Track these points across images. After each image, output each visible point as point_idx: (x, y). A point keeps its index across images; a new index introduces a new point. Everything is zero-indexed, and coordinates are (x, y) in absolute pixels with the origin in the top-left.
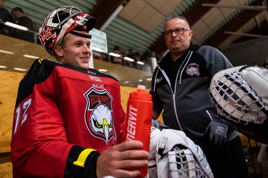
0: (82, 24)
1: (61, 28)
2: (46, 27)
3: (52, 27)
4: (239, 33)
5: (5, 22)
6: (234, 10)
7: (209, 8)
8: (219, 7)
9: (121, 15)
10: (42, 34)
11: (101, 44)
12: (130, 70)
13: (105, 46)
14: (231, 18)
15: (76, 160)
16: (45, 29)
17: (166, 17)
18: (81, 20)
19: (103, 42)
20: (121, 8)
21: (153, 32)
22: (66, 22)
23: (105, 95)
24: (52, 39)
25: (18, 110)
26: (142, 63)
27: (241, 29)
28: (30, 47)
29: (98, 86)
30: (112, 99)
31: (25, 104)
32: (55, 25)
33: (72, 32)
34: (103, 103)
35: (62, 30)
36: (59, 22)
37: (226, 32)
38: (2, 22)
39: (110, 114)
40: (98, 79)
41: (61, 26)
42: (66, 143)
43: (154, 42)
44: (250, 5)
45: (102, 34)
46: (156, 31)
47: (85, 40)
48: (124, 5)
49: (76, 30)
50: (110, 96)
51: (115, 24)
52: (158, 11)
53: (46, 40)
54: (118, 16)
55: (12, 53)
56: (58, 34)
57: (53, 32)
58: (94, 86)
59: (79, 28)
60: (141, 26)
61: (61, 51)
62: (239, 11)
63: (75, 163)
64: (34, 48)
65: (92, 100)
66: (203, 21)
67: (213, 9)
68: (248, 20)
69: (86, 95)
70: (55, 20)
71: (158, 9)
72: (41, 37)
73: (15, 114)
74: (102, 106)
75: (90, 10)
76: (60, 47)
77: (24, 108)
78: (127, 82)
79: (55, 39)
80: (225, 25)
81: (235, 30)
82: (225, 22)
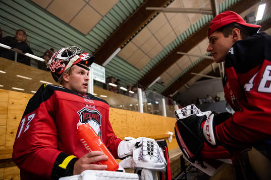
0: (86, 60)
1: (69, 61)
2: (56, 59)
3: (61, 60)
4: (201, 74)
5: (26, 53)
6: (199, 58)
7: (182, 55)
8: (188, 55)
9: (118, 55)
10: (52, 64)
11: (101, 76)
12: (122, 96)
13: (103, 77)
14: (196, 63)
15: (61, 164)
16: (55, 61)
17: (152, 59)
18: (85, 57)
19: (102, 74)
20: (119, 49)
21: (142, 70)
22: (73, 57)
23: (96, 113)
24: (61, 68)
25: (24, 121)
26: (133, 92)
27: (202, 72)
28: (44, 74)
29: (90, 106)
30: (101, 116)
31: (29, 117)
32: (64, 58)
33: (77, 64)
34: (93, 119)
35: (70, 62)
36: (67, 57)
37: (192, 73)
38: (23, 54)
39: (99, 127)
40: (92, 102)
41: (69, 59)
42: (56, 150)
43: (142, 77)
44: (209, 56)
45: (101, 69)
46: (144, 69)
47: (86, 71)
48: (122, 48)
49: (80, 63)
50: (100, 114)
51: (114, 62)
52: (146, 54)
53: (55, 69)
54: (117, 56)
55: (30, 79)
56: (66, 65)
57: (62, 63)
58: (87, 106)
59: (83, 62)
60: (133, 65)
61: (68, 77)
62: (201, 59)
63: (60, 165)
64: (48, 75)
65: (84, 116)
66: (177, 64)
67: (184, 57)
68: (207, 65)
69: (80, 113)
70: (64, 55)
71: (146, 53)
72: (51, 66)
73: (21, 123)
74: (92, 121)
75: (93, 52)
76: (67, 75)
77: (28, 120)
78: (121, 106)
79: (64, 68)
80: (192, 68)
81: (198, 73)
82: (192, 66)
